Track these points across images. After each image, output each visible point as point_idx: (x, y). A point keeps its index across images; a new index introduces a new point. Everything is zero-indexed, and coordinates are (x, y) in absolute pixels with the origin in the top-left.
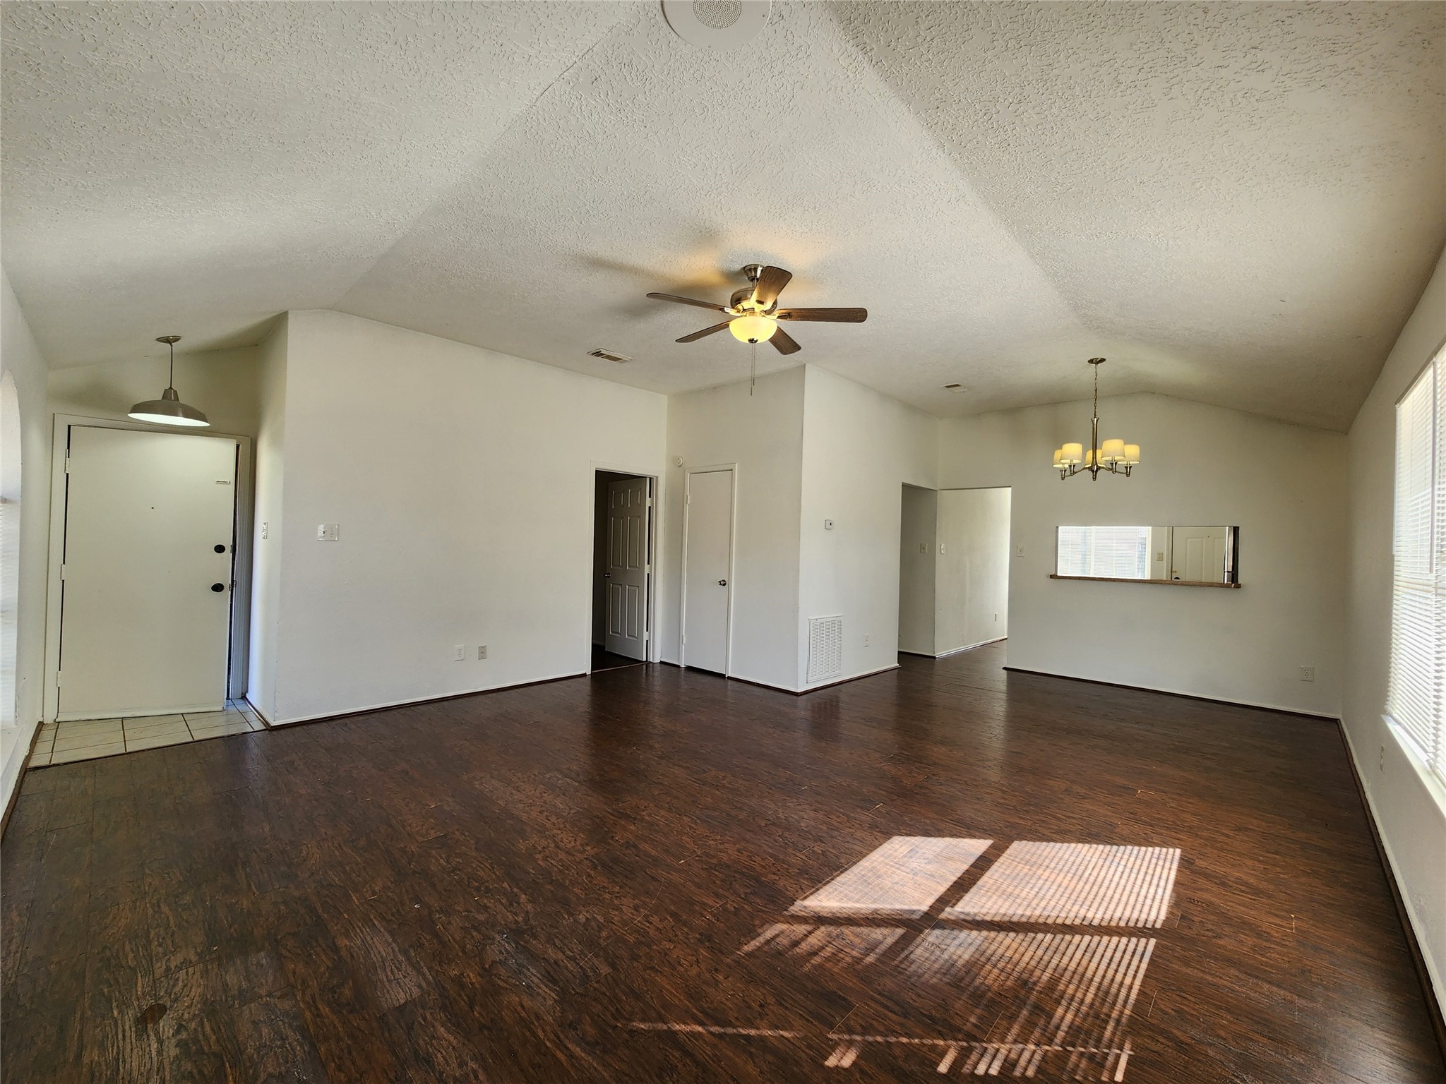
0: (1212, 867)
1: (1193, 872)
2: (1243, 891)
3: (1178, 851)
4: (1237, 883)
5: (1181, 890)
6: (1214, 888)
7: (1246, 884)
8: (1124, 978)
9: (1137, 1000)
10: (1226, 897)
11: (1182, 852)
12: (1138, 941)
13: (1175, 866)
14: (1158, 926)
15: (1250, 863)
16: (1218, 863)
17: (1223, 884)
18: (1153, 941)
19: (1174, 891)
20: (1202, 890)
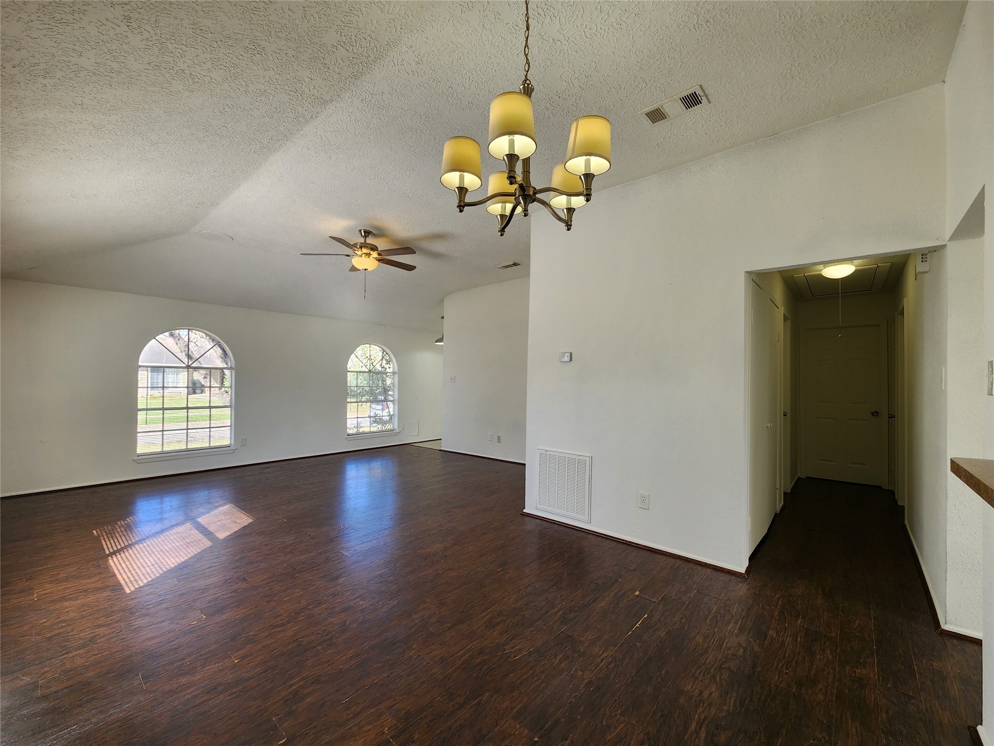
0: (98, 596)
1: (108, 586)
2: (71, 594)
3: (128, 591)
4: (76, 596)
5: (108, 575)
6: (89, 586)
7: (70, 599)
8: (114, 541)
9: (101, 542)
10: (81, 585)
11: (125, 592)
12: (109, 551)
13: (122, 582)
14: (110, 558)
15: (72, 615)
16: (96, 600)
17: (85, 591)
18: (107, 552)
19: (114, 572)
20: (97, 581)
